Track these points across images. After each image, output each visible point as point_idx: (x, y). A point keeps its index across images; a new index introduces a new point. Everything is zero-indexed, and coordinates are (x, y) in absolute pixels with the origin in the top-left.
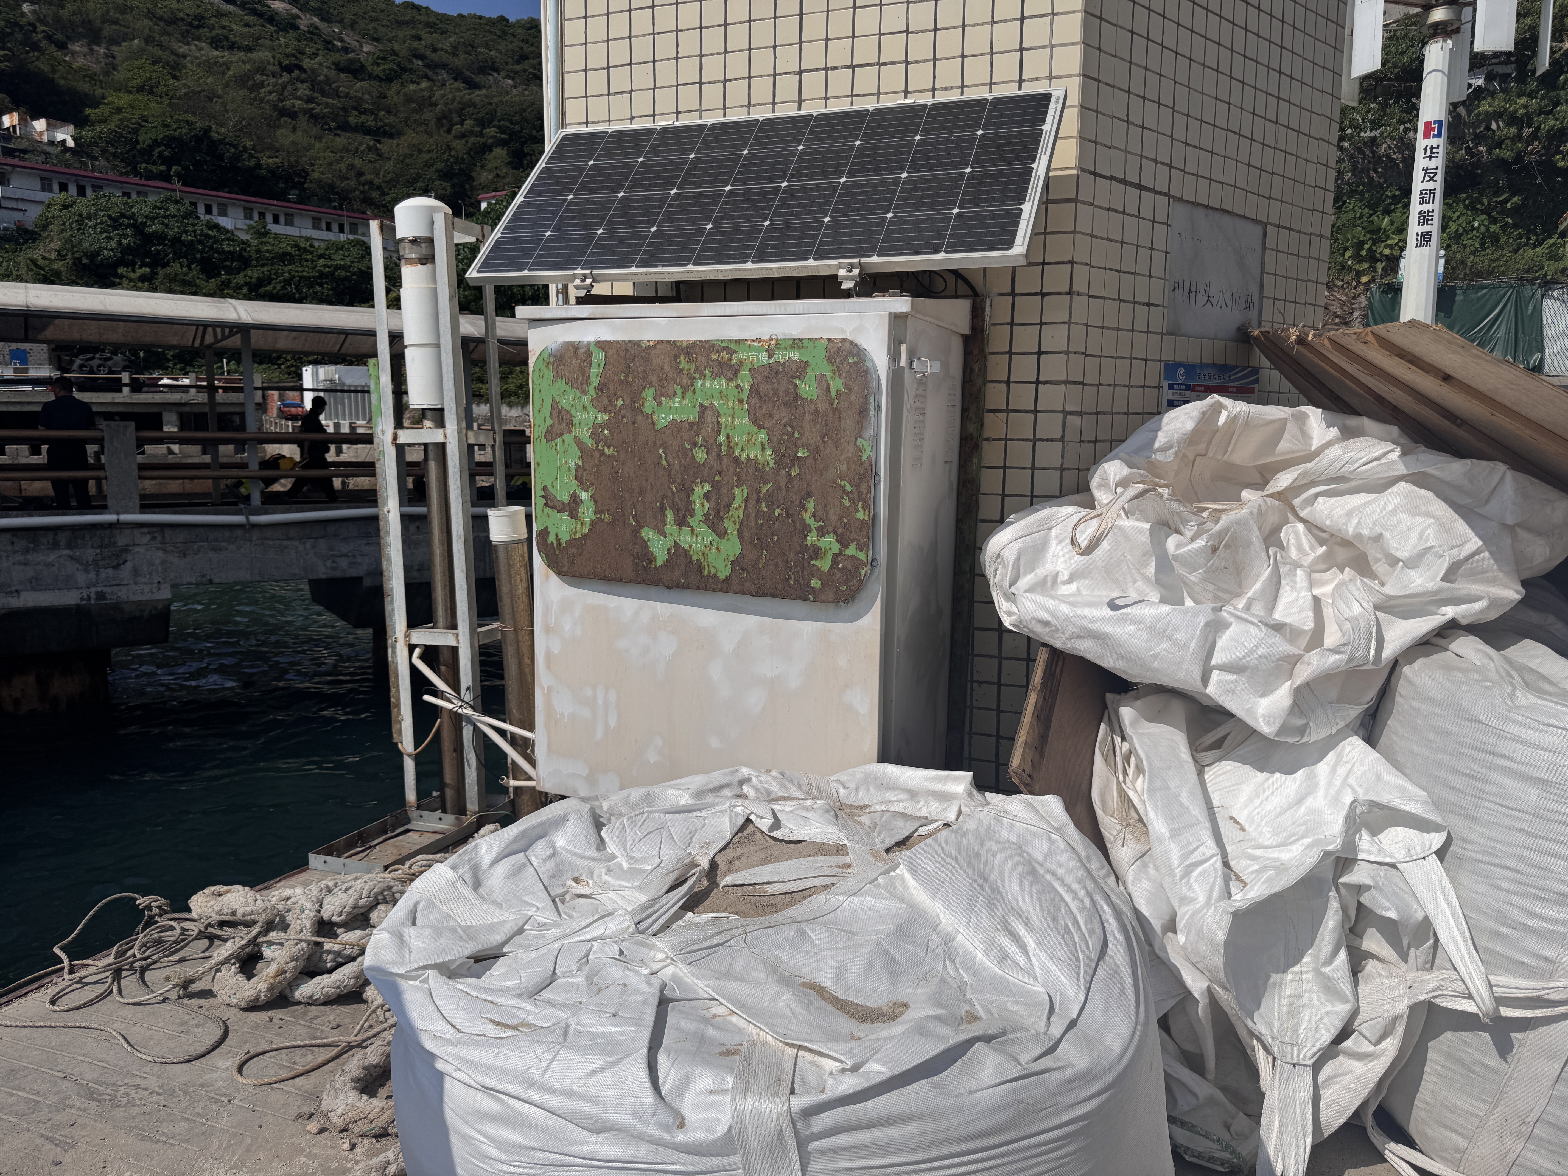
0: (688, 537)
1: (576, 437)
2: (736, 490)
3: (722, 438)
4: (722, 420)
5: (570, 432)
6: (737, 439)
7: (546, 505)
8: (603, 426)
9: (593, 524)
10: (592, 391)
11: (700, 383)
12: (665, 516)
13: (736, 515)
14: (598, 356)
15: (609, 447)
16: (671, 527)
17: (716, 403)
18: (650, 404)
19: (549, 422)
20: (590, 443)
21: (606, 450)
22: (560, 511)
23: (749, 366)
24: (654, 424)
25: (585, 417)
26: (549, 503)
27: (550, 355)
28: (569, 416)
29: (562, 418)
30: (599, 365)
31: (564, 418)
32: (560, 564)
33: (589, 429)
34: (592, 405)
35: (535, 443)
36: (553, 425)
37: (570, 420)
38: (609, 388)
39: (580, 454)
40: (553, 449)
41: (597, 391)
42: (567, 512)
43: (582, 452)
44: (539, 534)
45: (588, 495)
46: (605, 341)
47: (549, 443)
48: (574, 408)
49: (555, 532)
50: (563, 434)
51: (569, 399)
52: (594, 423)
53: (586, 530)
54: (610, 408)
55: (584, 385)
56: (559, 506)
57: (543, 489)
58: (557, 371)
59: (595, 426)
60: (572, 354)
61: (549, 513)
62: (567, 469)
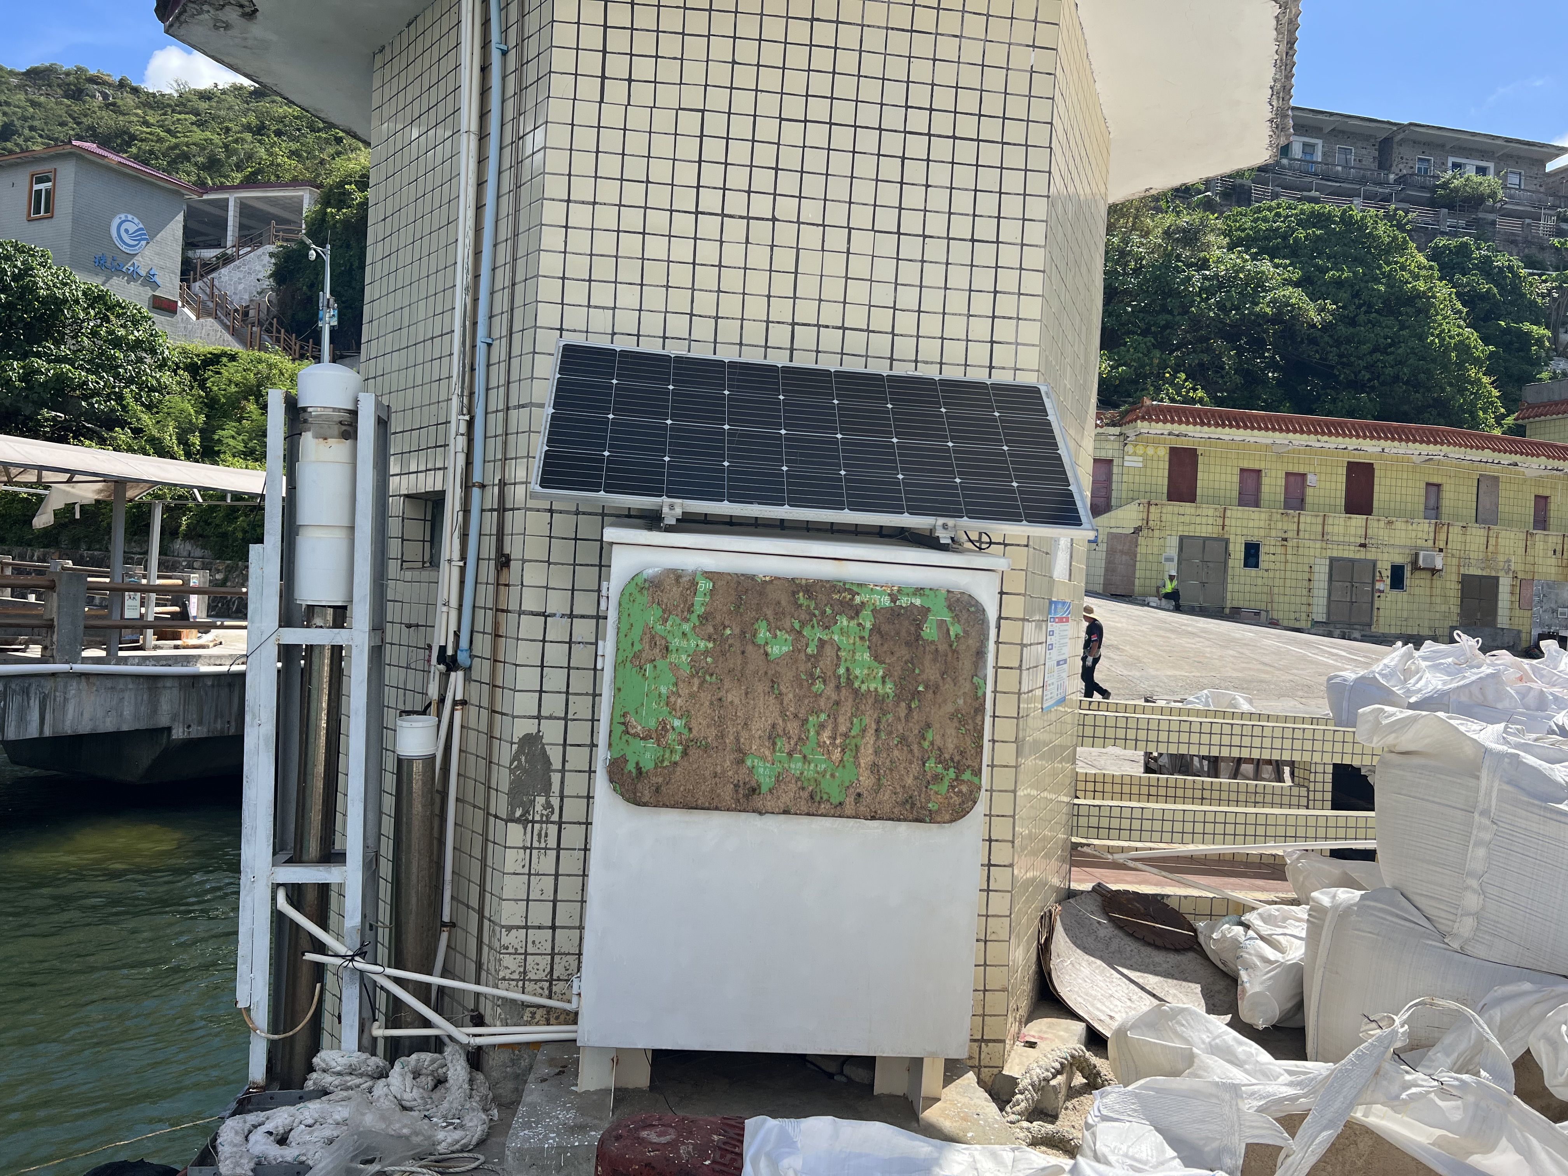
0: (800, 765)
1: (671, 663)
2: (854, 720)
3: (842, 671)
4: (842, 654)
5: (664, 658)
6: (857, 672)
7: (626, 732)
8: (705, 654)
9: (685, 751)
10: (694, 618)
12: (774, 744)
13: (853, 744)
14: (704, 585)
15: (711, 675)
16: (780, 755)
17: (836, 638)
18: (763, 634)
19: (638, 647)
20: (688, 670)
21: (708, 678)
22: (643, 739)
23: (872, 607)
24: (766, 654)
25: (684, 644)
26: (630, 730)
27: (645, 580)
28: (663, 642)
29: (656, 644)
30: (705, 594)
31: (658, 643)
32: (639, 794)
33: (689, 656)
34: (693, 632)
35: (617, 668)
36: (643, 650)
37: (666, 646)
38: (715, 617)
39: (675, 681)
40: (641, 674)
41: (701, 619)
42: (653, 739)
43: (677, 679)
44: (613, 763)
45: (681, 723)
46: (714, 572)
47: (636, 669)
48: (671, 635)
49: (636, 761)
50: (655, 660)
51: (665, 626)
52: (695, 650)
53: (676, 758)
54: (715, 637)
55: (686, 613)
56: (643, 733)
57: (623, 716)
58: (653, 597)
59: (696, 654)
60: (673, 582)
61: (629, 740)
62: (657, 695)
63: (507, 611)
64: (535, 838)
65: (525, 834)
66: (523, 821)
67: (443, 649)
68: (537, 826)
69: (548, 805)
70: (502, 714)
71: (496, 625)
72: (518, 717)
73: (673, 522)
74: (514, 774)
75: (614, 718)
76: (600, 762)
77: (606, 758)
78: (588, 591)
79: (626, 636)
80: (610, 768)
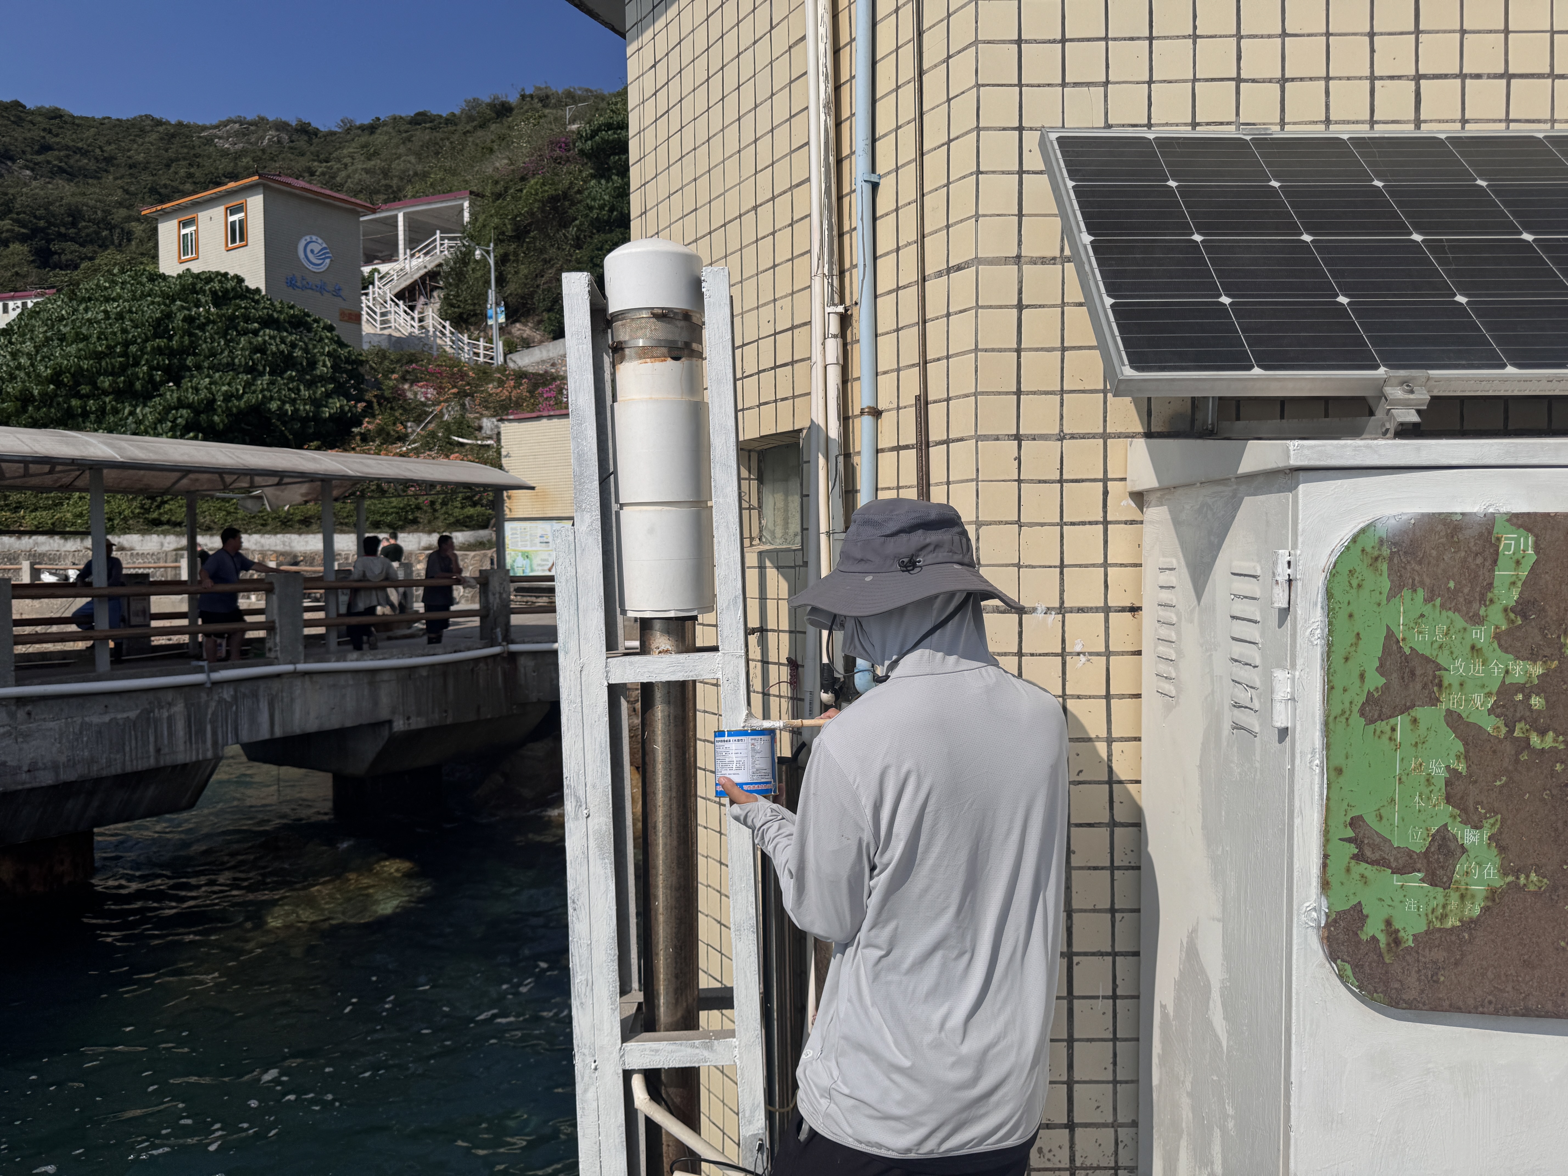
1: (1449, 712)
5: (1434, 701)
7: (1358, 857)
8: (1526, 689)
9: (1493, 894)
10: (1496, 617)
14: (1516, 544)
15: (1542, 733)
19: (1375, 681)
20: (1490, 725)
21: (1535, 739)
22: (1397, 871)
25: (1477, 670)
26: (1368, 853)
27: (1381, 541)
28: (1430, 668)
29: (1413, 673)
30: (1518, 563)
31: (1418, 672)
32: (1397, 985)
33: (1489, 694)
34: (1496, 645)
35: (1331, 726)
36: (1386, 687)
37: (1435, 676)
38: (1543, 610)
39: (1462, 750)
40: (1385, 738)
41: (1512, 616)
42: (1419, 871)
43: (1466, 744)
44: (1335, 921)
45: (1482, 837)
46: (1536, 514)
47: (1372, 726)
48: (1446, 652)
49: (1386, 916)
50: (1413, 706)
51: (1433, 633)
52: (1503, 682)
53: (1474, 910)
54: (1547, 651)
55: (1476, 605)
56: (1396, 859)
57: (1351, 824)
58: (1401, 576)
59: (1506, 691)
60: (1444, 540)
61: (1366, 873)
62: (1423, 780)
67: (827, 671)
73: (1413, 417)
75: (1332, 830)
76: (1298, 915)
77: (1314, 909)
78: (1086, 566)
79: (1347, 659)
80: (1330, 931)
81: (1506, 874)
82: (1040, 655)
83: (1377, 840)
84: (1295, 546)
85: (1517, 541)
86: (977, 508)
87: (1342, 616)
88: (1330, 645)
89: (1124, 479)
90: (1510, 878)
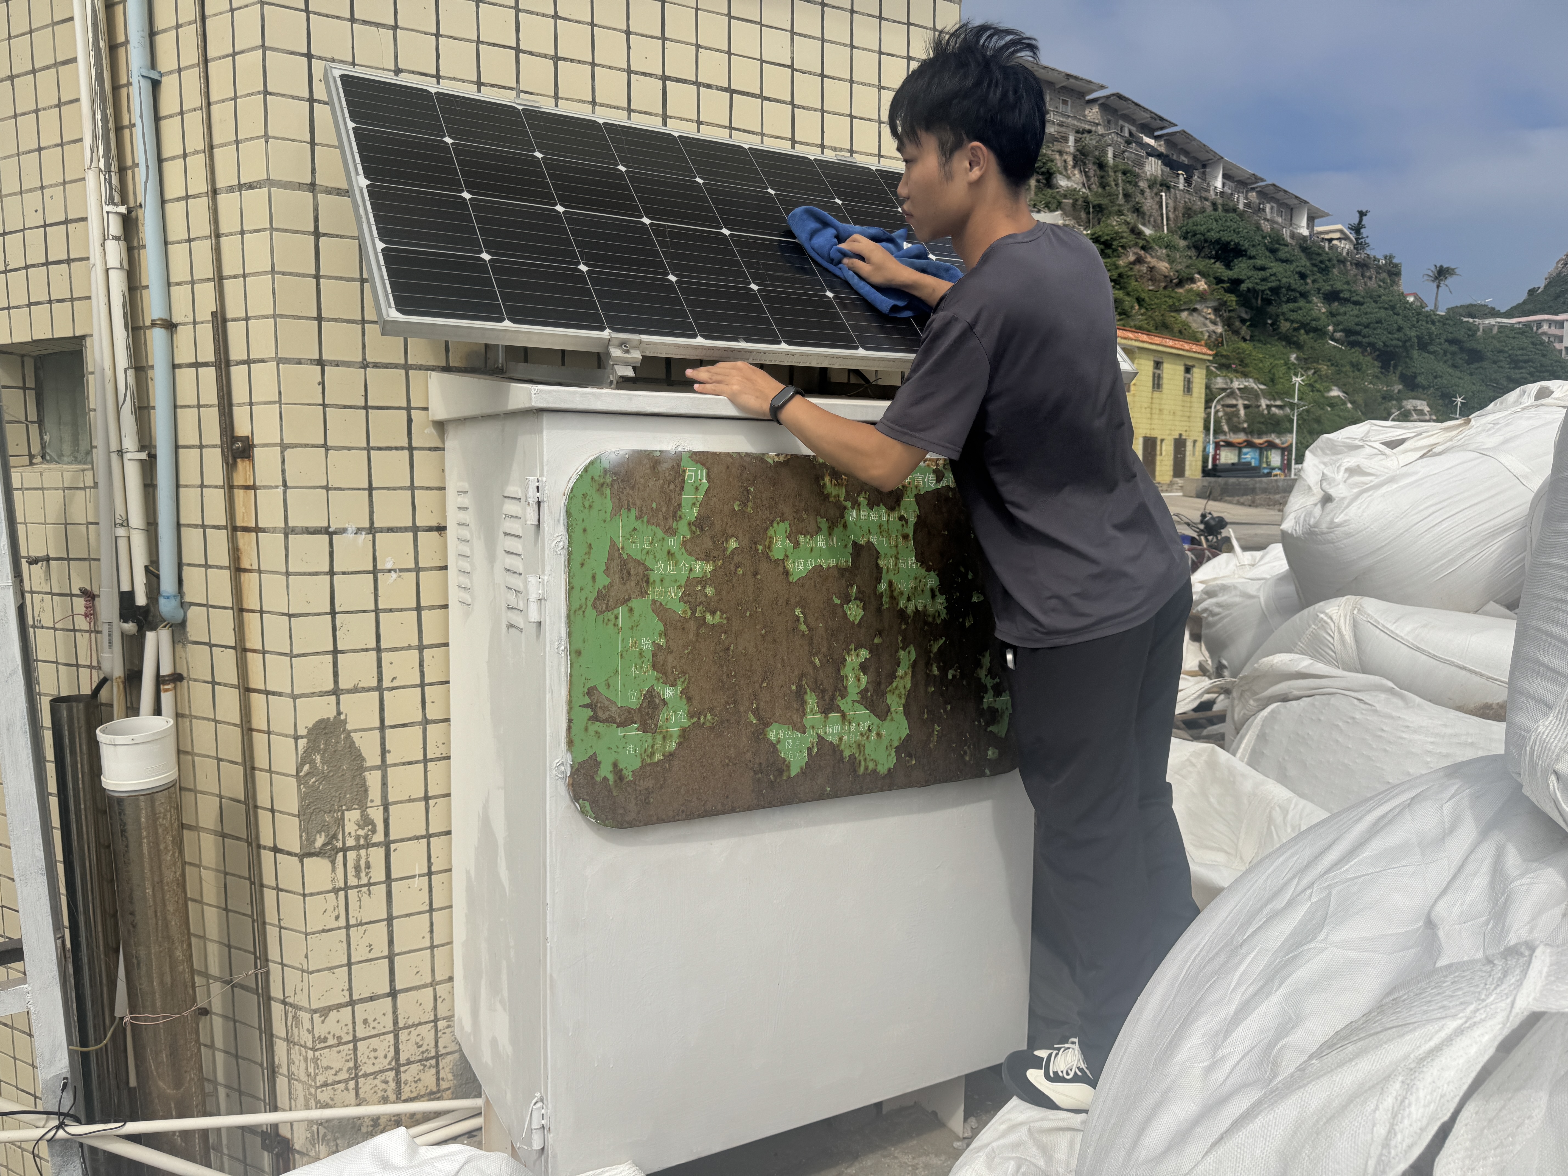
0: (838, 727)
1: (654, 602)
2: (902, 653)
3: (883, 587)
4: (882, 563)
5: (644, 594)
6: (902, 586)
7: (593, 718)
8: (703, 581)
9: (683, 733)
10: (683, 529)
11: (852, 515)
12: (803, 703)
13: (901, 686)
14: (695, 475)
15: (713, 613)
16: (813, 717)
17: (875, 540)
18: (780, 544)
19: (603, 581)
20: (680, 609)
21: (709, 618)
22: (622, 725)
23: (915, 492)
24: (787, 573)
25: (672, 569)
26: (600, 714)
27: (605, 471)
28: (641, 569)
29: (629, 573)
30: (697, 489)
31: (632, 572)
32: (621, 811)
33: (679, 587)
34: (683, 550)
35: (572, 618)
36: (611, 585)
37: (644, 575)
38: (713, 523)
39: (662, 628)
40: (611, 624)
41: (694, 528)
42: (635, 723)
43: (665, 625)
44: (577, 770)
45: (676, 691)
46: (707, 452)
47: (602, 616)
48: (651, 557)
49: (612, 760)
50: (629, 599)
51: (641, 543)
52: (689, 578)
53: (672, 746)
54: (715, 554)
55: (670, 521)
56: (620, 716)
57: (588, 694)
58: (620, 498)
59: (690, 583)
60: (648, 471)
61: (599, 730)
62: (637, 654)
63: (257, 530)
64: (351, 872)
65: (334, 870)
66: (329, 852)
67: (126, 599)
68: (351, 855)
69: (366, 822)
70: (268, 693)
71: (235, 553)
72: (301, 696)
73: (630, 373)
74: (306, 784)
75: (574, 699)
76: (551, 770)
77: (562, 764)
78: (394, 489)
79: (582, 565)
80: (573, 778)
81: (691, 717)
82: (352, 573)
83: (607, 703)
84: (542, 475)
85: (696, 472)
86: (281, 430)
87: (578, 530)
88: (570, 554)
89: (426, 409)
90: (695, 720)
